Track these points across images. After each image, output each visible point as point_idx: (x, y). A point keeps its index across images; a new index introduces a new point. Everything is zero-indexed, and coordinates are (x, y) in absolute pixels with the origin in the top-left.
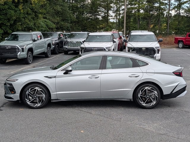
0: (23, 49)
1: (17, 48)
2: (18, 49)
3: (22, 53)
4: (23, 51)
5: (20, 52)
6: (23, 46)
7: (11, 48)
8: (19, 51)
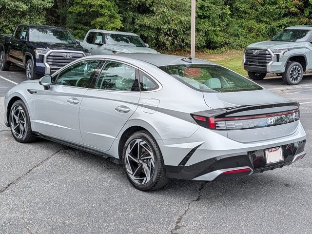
0: (278, 56)
1: (268, 54)
2: (270, 56)
3: (276, 63)
4: (278, 61)
5: (272, 62)
6: (280, 50)
7: (259, 54)
8: (271, 60)
